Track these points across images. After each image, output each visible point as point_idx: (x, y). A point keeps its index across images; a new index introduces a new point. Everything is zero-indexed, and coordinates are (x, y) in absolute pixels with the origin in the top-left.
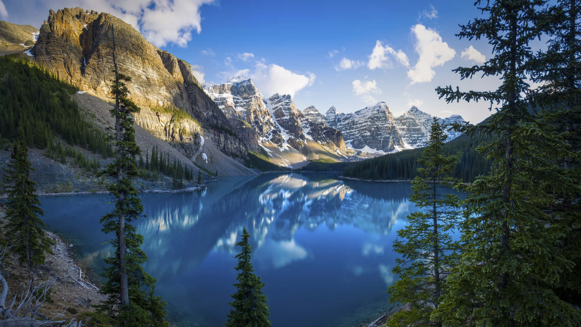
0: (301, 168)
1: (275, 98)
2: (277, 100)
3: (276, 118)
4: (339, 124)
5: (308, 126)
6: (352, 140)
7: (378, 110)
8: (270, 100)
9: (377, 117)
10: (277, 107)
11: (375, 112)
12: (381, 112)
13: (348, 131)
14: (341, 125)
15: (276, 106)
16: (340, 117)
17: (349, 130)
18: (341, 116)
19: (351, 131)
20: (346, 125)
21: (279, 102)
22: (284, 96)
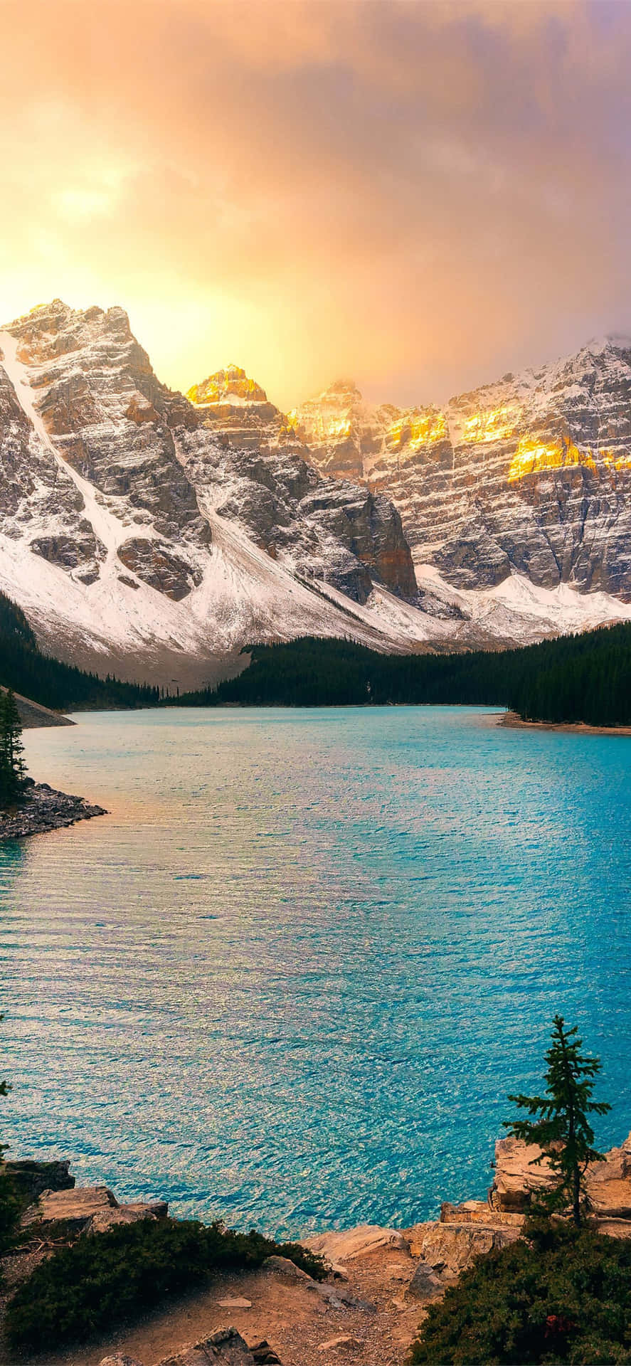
0: (214, 687)
1: (44, 326)
2: (52, 339)
3: (56, 430)
4: (369, 462)
5: (220, 473)
6: (439, 546)
7: (589, 380)
8: (16, 334)
9: (584, 417)
10: (55, 375)
11: (575, 391)
12: (607, 388)
13: (417, 498)
14: (381, 466)
15: (49, 365)
16: (374, 426)
17: (424, 491)
18: (382, 420)
19: (434, 495)
20: (406, 465)
21: (67, 345)
22: (93, 314)
